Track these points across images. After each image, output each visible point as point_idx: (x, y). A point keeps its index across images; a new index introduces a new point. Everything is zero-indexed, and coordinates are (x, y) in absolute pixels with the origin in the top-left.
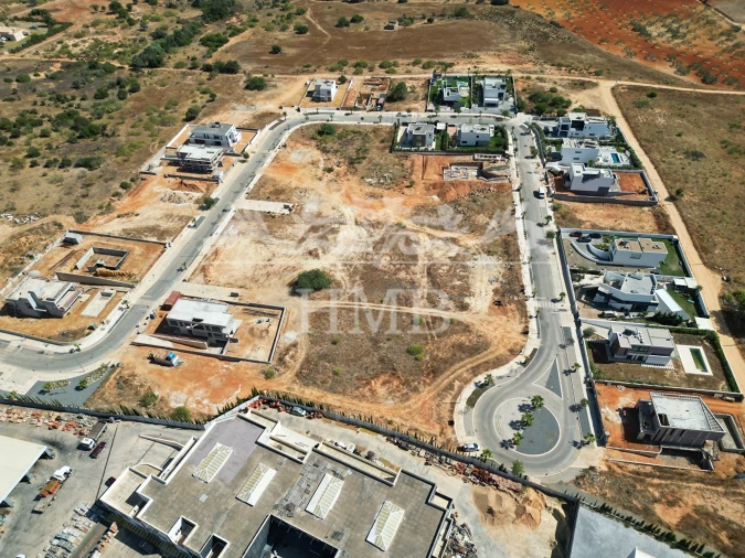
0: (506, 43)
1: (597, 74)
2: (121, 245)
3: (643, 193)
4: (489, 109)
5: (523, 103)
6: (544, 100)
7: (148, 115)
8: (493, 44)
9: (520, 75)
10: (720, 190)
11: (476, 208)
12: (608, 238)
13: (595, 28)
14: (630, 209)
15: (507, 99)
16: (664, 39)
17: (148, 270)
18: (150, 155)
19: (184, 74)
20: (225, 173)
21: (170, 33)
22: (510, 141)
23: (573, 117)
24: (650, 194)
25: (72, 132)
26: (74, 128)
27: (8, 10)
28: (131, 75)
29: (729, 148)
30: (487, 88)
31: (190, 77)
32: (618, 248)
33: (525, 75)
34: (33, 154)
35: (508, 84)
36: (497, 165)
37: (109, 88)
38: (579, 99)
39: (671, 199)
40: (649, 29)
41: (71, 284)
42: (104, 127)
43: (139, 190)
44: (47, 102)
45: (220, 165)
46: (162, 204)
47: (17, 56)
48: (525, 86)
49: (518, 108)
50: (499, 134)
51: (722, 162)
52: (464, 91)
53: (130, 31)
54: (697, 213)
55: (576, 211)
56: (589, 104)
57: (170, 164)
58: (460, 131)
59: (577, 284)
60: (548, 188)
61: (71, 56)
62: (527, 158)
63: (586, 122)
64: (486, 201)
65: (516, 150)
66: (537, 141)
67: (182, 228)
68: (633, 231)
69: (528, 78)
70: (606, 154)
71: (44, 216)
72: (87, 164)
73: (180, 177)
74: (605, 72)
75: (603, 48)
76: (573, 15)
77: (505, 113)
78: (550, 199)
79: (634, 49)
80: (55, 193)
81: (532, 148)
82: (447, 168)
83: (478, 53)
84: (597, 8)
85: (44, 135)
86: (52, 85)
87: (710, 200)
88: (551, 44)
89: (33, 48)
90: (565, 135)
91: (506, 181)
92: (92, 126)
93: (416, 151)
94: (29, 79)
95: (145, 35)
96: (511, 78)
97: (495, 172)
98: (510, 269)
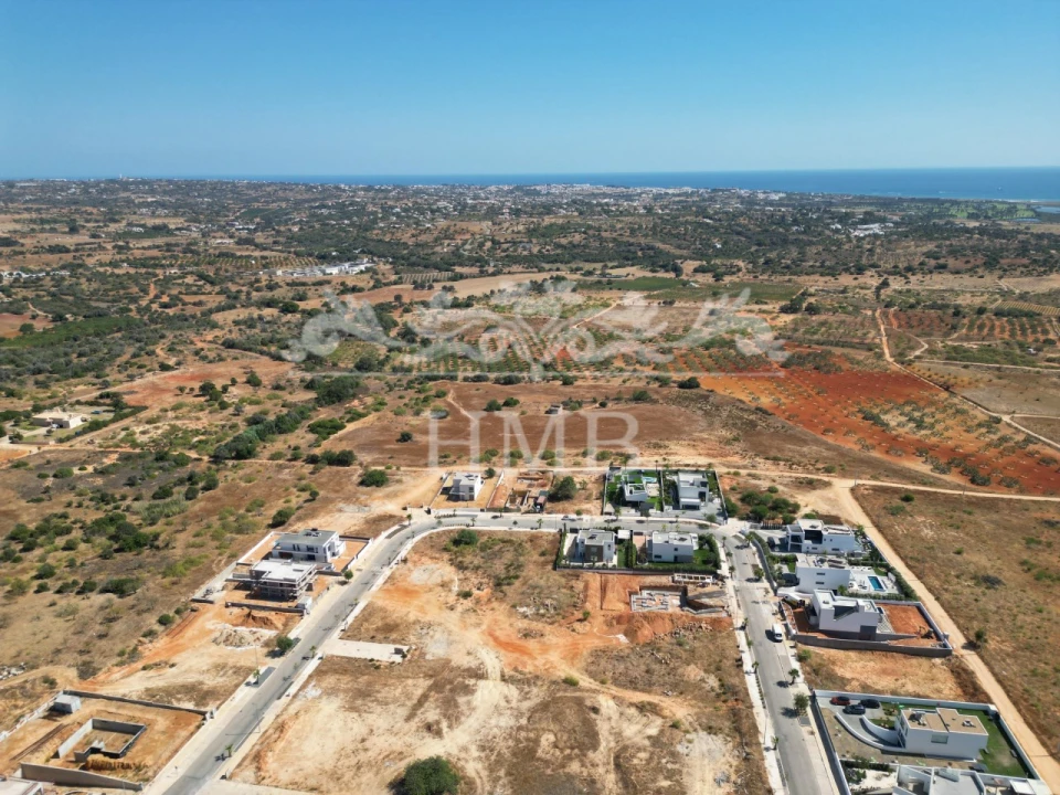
0: (701, 432)
1: (828, 471)
2: (138, 714)
3: (928, 636)
4: (689, 512)
5: (733, 505)
6: (762, 503)
7: (220, 519)
8: (685, 432)
9: (725, 470)
10: (1040, 634)
11: (684, 655)
12: (891, 708)
13: (816, 417)
14: (914, 661)
15: (711, 500)
16: (906, 429)
17: (170, 757)
18: (211, 574)
19: (281, 467)
20: (315, 599)
21: (271, 418)
22: (722, 556)
23: (805, 525)
24: (938, 638)
25: (108, 543)
26: (113, 538)
27: (71, 393)
28: (209, 468)
29: (1034, 571)
30: (682, 485)
31: (287, 470)
32: (910, 725)
33: (732, 470)
34: (45, 573)
35: (710, 482)
36: (707, 590)
37: (175, 485)
38: (808, 501)
39: (971, 645)
40: (885, 418)
41: (41, 785)
42: (156, 537)
43: (182, 628)
44: (86, 503)
45: (310, 588)
46: (214, 648)
47: (65, 446)
48: (734, 483)
49: (728, 512)
50: (706, 547)
51: (1030, 592)
52: (652, 489)
53: (220, 416)
54: (1015, 668)
55: (834, 663)
56: (824, 509)
57: (237, 588)
58: (650, 542)
59: (856, 787)
60: (786, 626)
61: (134, 445)
62: (749, 580)
63: (824, 533)
64: (697, 644)
65: (732, 569)
66: (761, 557)
67: (237, 686)
68: (928, 697)
69: (736, 474)
70: (861, 577)
71: (33, 668)
72: (118, 589)
73: (248, 606)
74: (838, 468)
75: (830, 439)
76: (783, 400)
77: (711, 519)
78: (792, 643)
79: (868, 442)
80: (59, 630)
81: (755, 566)
82: (636, 593)
83: (667, 443)
84: (813, 393)
85: (69, 547)
86: (99, 481)
87: (1028, 648)
88: (759, 433)
89: (87, 437)
90: (798, 549)
91: (724, 615)
92: (140, 535)
93: (590, 568)
94: (71, 473)
95: (239, 421)
96: (714, 474)
97: (705, 600)
98: (746, 759)
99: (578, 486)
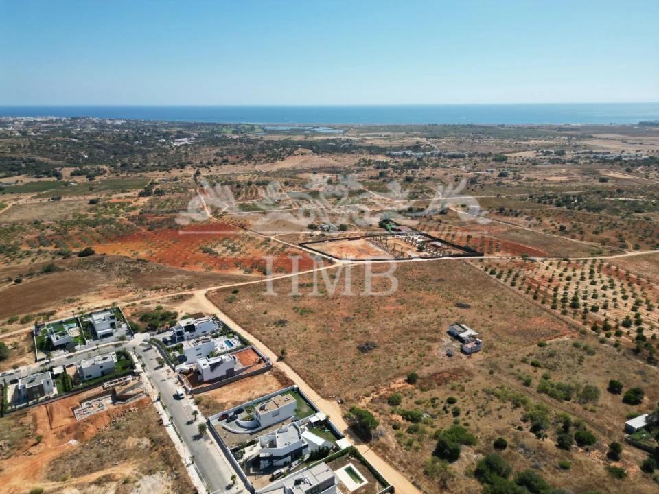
0: (102, 283)
1: (190, 287)
3: (260, 362)
4: (105, 339)
5: (136, 325)
6: (155, 318)
8: (90, 286)
9: (126, 304)
10: (308, 341)
11: (122, 434)
12: (250, 408)
13: (176, 257)
14: (256, 378)
15: (120, 326)
16: (227, 253)
22: (135, 359)
23: (183, 323)
24: (265, 361)
29: (300, 311)
30: (96, 322)
32: (261, 413)
33: (130, 303)
35: (116, 315)
36: (129, 385)
38: (182, 309)
39: (280, 359)
40: (215, 250)
48: (133, 311)
49: (133, 330)
50: (123, 358)
51: (300, 322)
52: (74, 332)
54: (301, 362)
55: (216, 397)
56: (192, 311)
58: (81, 369)
59: (241, 461)
60: (185, 387)
62: (156, 369)
63: (195, 325)
64: (130, 422)
65: (143, 366)
66: (160, 352)
68: (266, 394)
69: (134, 305)
70: (220, 343)
74: (195, 285)
75: (187, 269)
76: (154, 251)
77: (122, 338)
78: (190, 396)
79: (209, 265)
81: (158, 359)
82: (77, 407)
83: (78, 297)
84: (171, 243)
87: (304, 350)
88: (144, 275)
90: (182, 339)
91: (144, 396)
93: (35, 404)
96: (118, 309)
97: (130, 392)
98: (177, 478)
99: (10, 347)
